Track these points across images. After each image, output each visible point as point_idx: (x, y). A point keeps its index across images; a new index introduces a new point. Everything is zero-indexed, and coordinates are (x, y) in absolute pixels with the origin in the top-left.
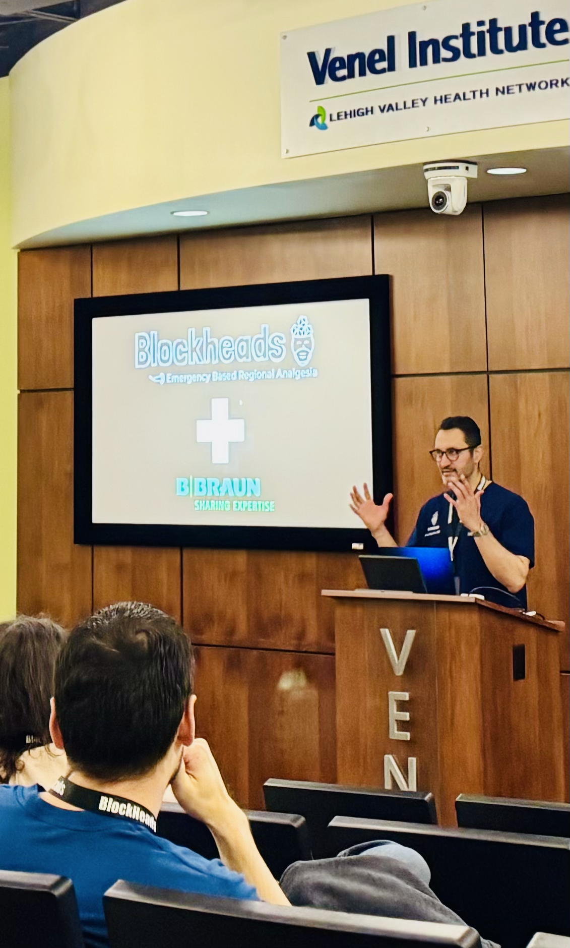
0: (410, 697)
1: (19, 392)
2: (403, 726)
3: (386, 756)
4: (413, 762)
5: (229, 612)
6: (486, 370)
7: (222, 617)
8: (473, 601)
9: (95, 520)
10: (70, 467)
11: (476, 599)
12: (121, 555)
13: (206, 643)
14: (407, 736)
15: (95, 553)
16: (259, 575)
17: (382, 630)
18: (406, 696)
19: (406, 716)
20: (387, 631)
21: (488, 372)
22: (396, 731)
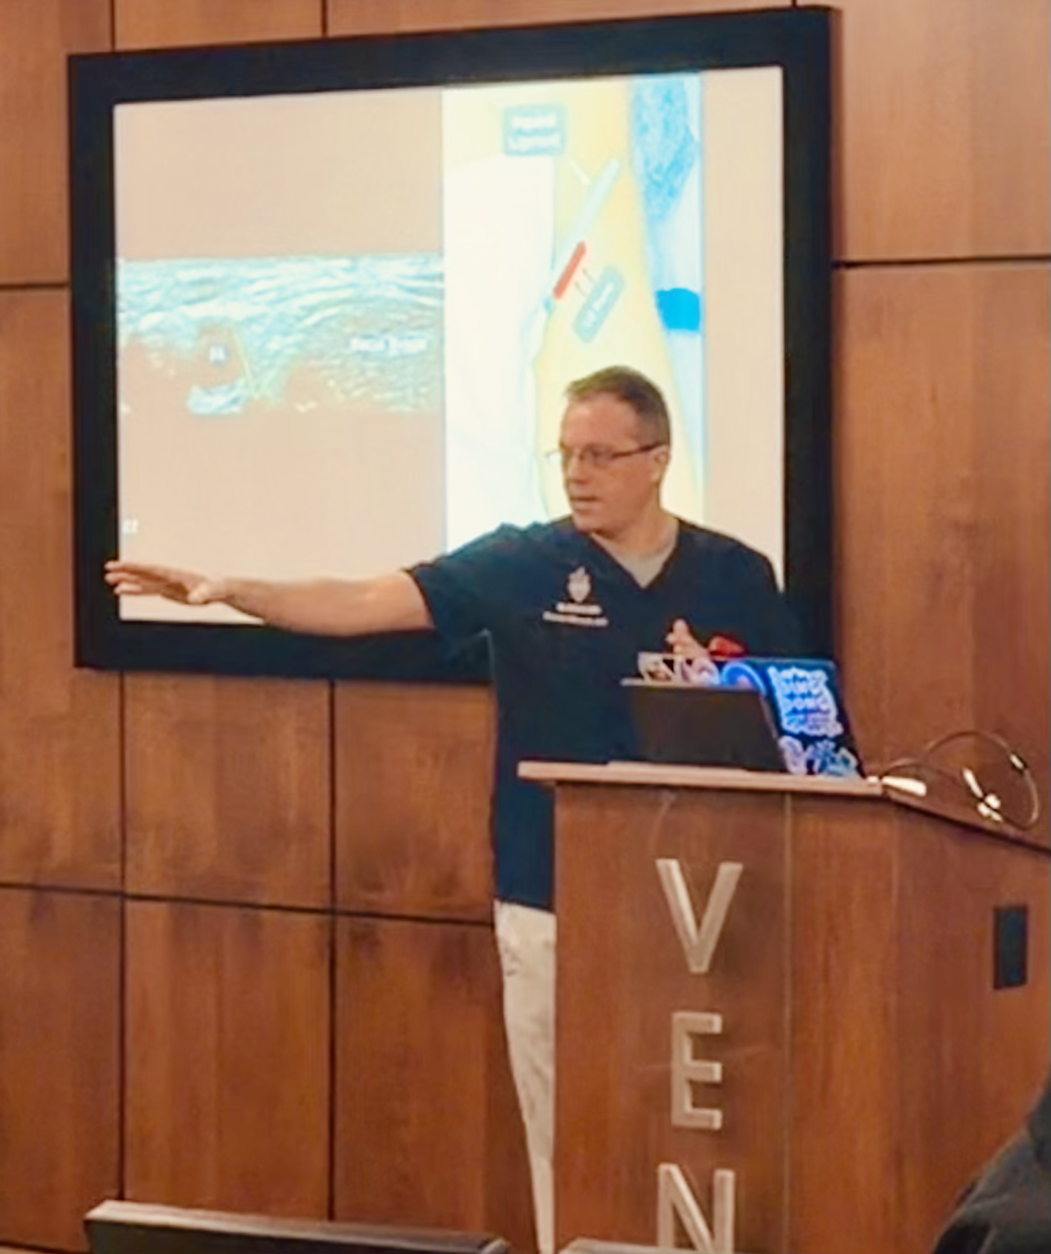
0: (724, 1026)
2: (704, 1093)
3: (663, 1168)
4: (726, 1179)
8: (877, 791)
10: (63, 479)
11: (886, 787)
14: (715, 1118)
15: (128, 689)
17: (661, 863)
18: (715, 1023)
19: (715, 1071)
20: (674, 865)
22: (688, 1107)
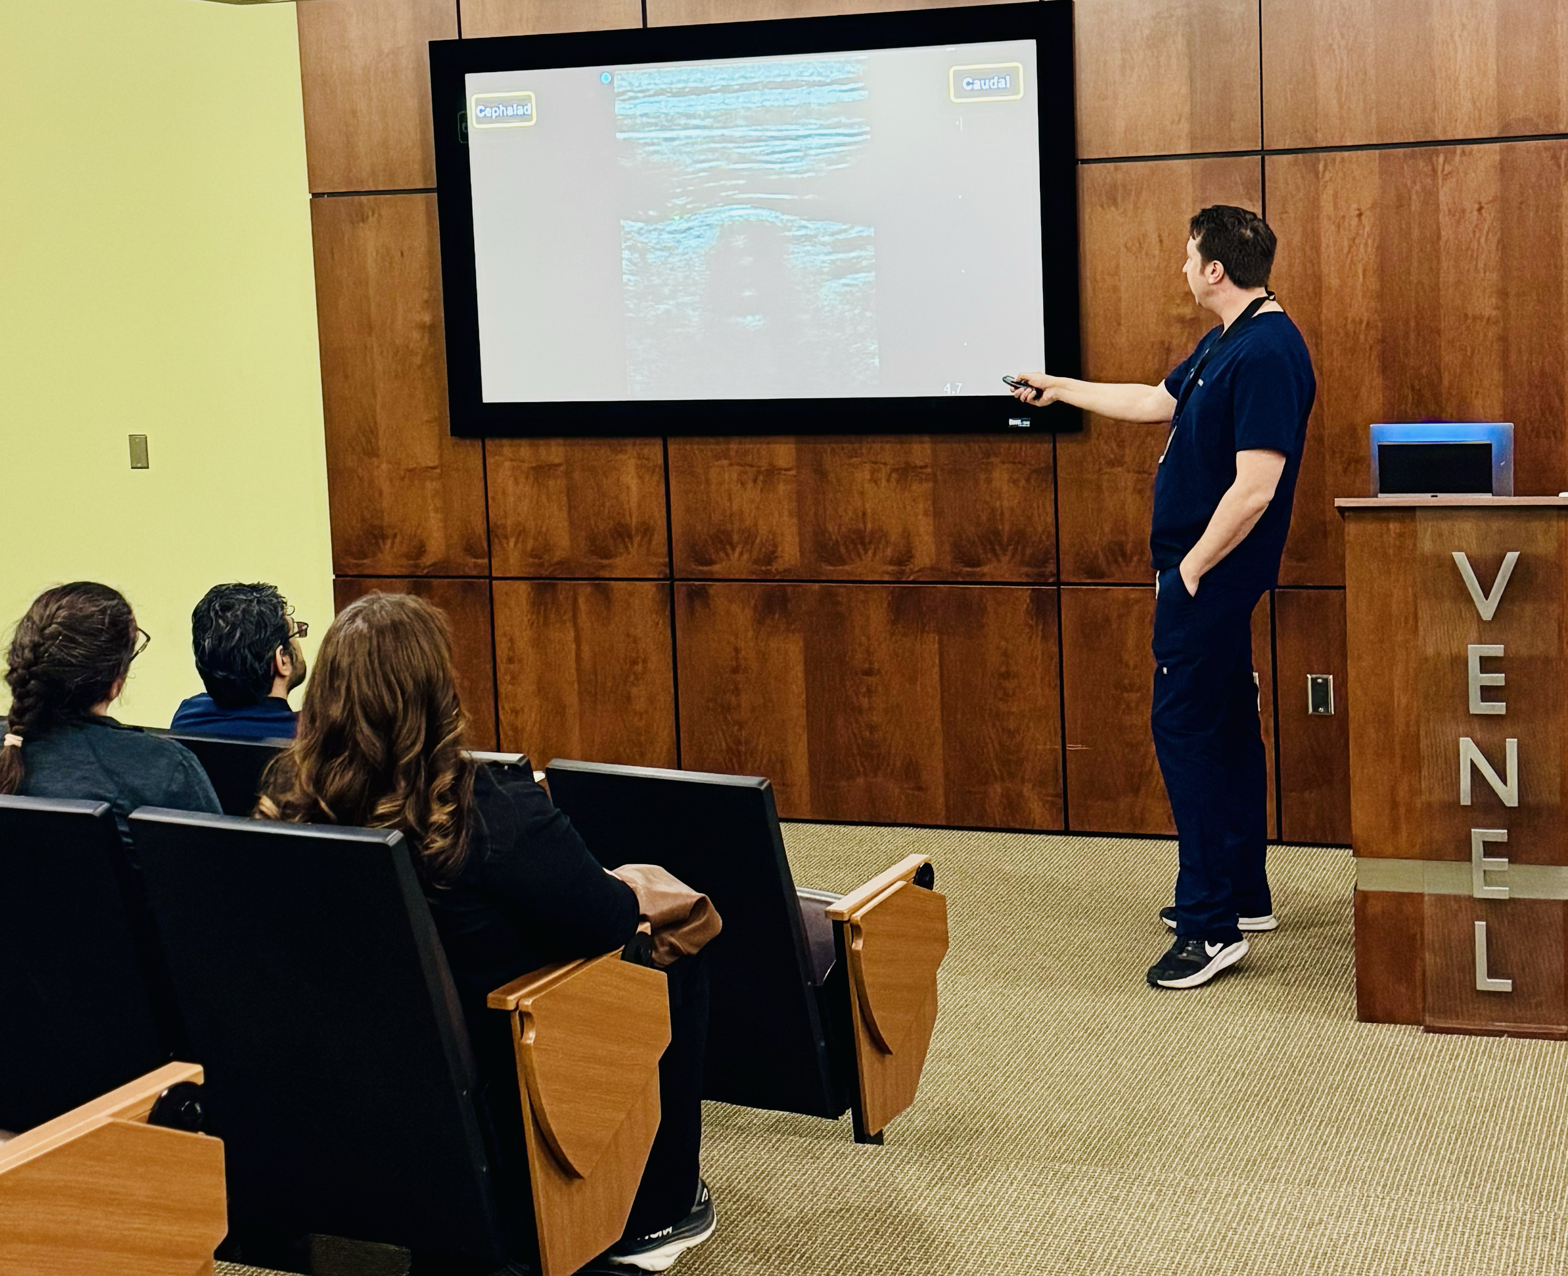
0: (1505, 651)
1: (310, 196)
3: (1462, 740)
5: (763, 529)
6: (1260, 148)
7: (749, 537)
9: (486, 399)
12: (543, 451)
13: (717, 576)
14: (1499, 708)
15: (488, 447)
16: (820, 472)
17: (1454, 554)
18: (1497, 650)
19: (1498, 679)
20: (1463, 555)
21: (1263, 153)
22: (1479, 703)
